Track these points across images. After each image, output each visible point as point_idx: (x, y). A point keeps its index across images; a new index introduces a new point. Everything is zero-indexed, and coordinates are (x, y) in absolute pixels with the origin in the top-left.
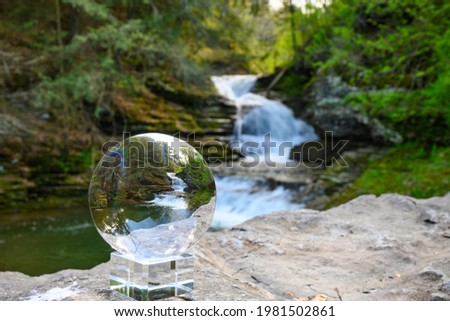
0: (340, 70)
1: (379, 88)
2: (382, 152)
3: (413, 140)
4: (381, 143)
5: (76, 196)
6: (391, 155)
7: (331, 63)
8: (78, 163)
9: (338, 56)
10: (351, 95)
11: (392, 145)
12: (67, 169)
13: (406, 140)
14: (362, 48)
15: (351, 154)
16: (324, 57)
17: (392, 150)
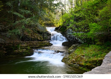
0: (71, 28)
1: (79, 32)
2: (80, 45)
3: (86, 43)
4: (80, 43)
5: (16, 55)
6: (82, 46)
7: (70, 26)
8: (16, 47)
9: (71, 25)
10: (74, 33)
11: (82, 43)
12: (14, 49)
13: (84, 43)
14: (76, 24)
15: (74, 45)
16: (68, 25)
17: (82, 45)
